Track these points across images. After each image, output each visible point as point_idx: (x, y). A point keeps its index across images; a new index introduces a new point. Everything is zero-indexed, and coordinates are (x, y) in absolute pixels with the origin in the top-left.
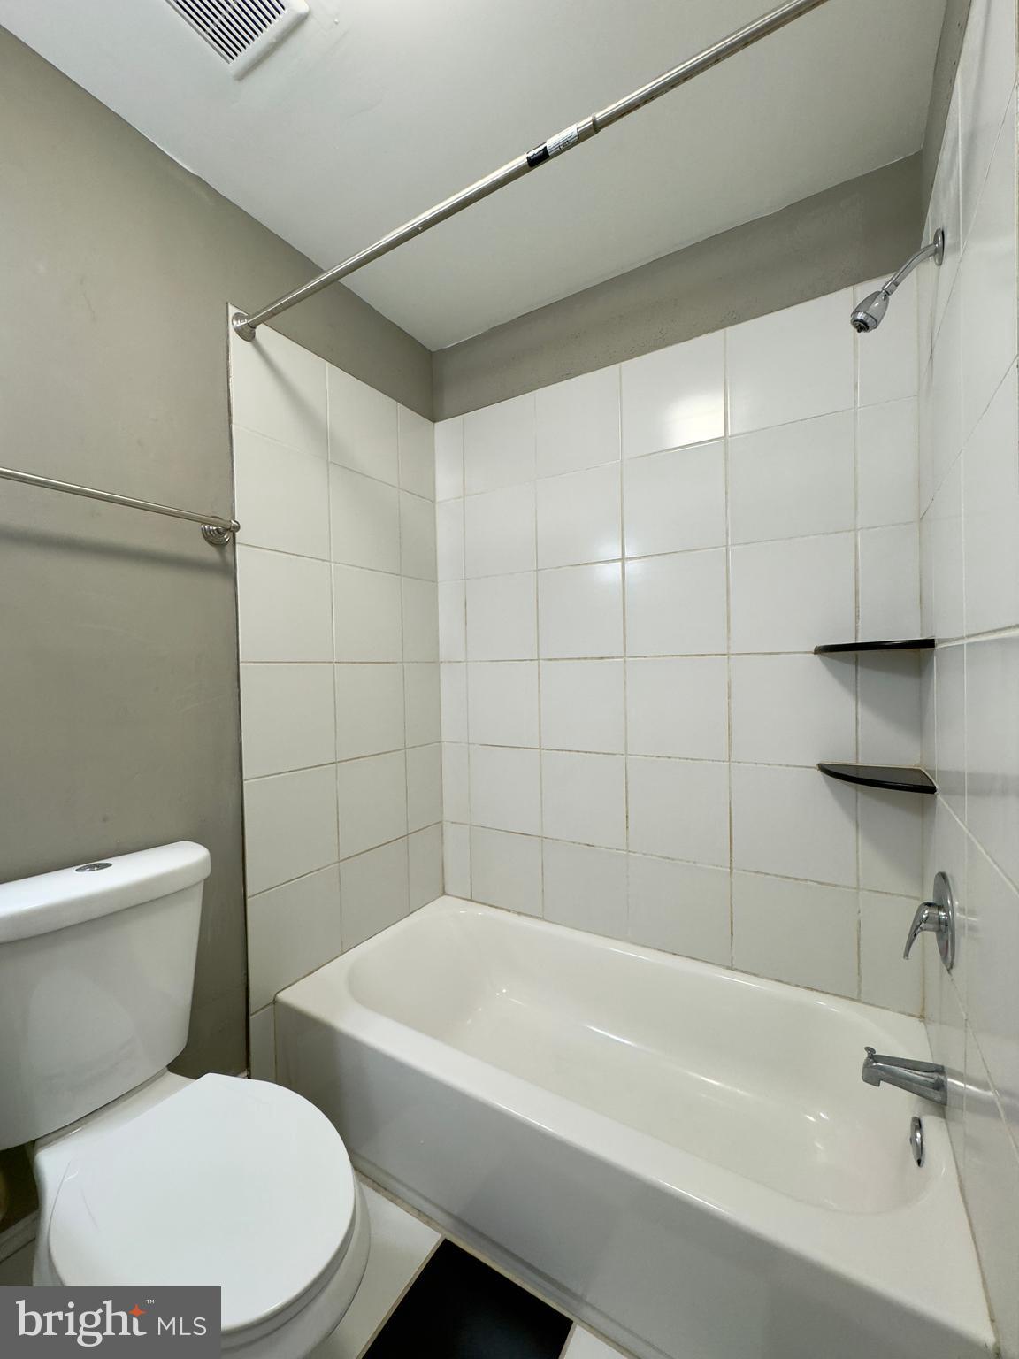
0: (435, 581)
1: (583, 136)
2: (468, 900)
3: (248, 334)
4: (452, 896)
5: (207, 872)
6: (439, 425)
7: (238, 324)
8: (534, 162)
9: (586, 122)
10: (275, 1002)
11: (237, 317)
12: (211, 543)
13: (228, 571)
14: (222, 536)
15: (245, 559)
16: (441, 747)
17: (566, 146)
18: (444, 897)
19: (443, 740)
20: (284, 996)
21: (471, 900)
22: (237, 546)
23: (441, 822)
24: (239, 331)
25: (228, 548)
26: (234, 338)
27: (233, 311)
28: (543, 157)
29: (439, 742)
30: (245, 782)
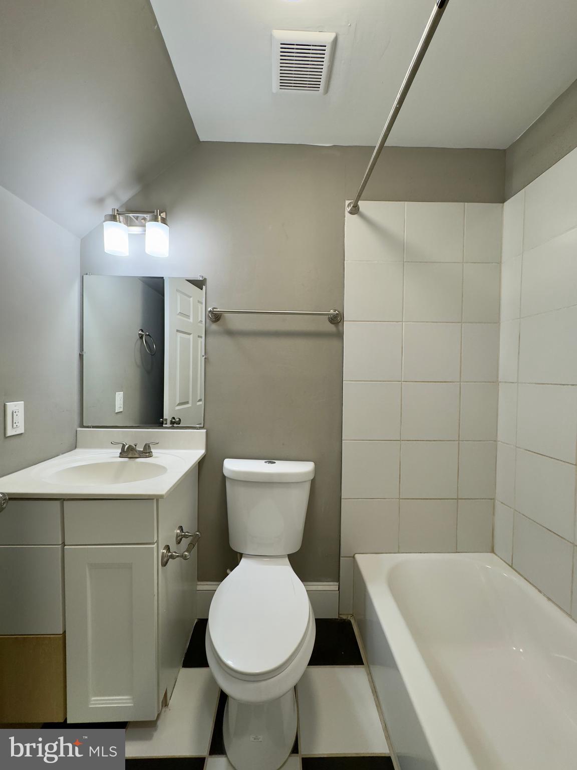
0: (498, 322)
2: (509, 565)
3: (355, 210)
4: (498, 556)
5: (312, 477)
6: (506, 203)
7: (350, 208)
10: (354, 557)
11: (349, 205)
12: (332, 323)
15: (348, 328)
16: (497, 444)
18: (493, 554)
19: (499, 439)
20: (357, 557)
21: (511, 567)
22: (344, 322)
23: (494, 499)
24: (351, 213)
25: (340, 324)
26: (347, 215)
27: (346, 203)
29: (495, 441)
30: (343, 441)
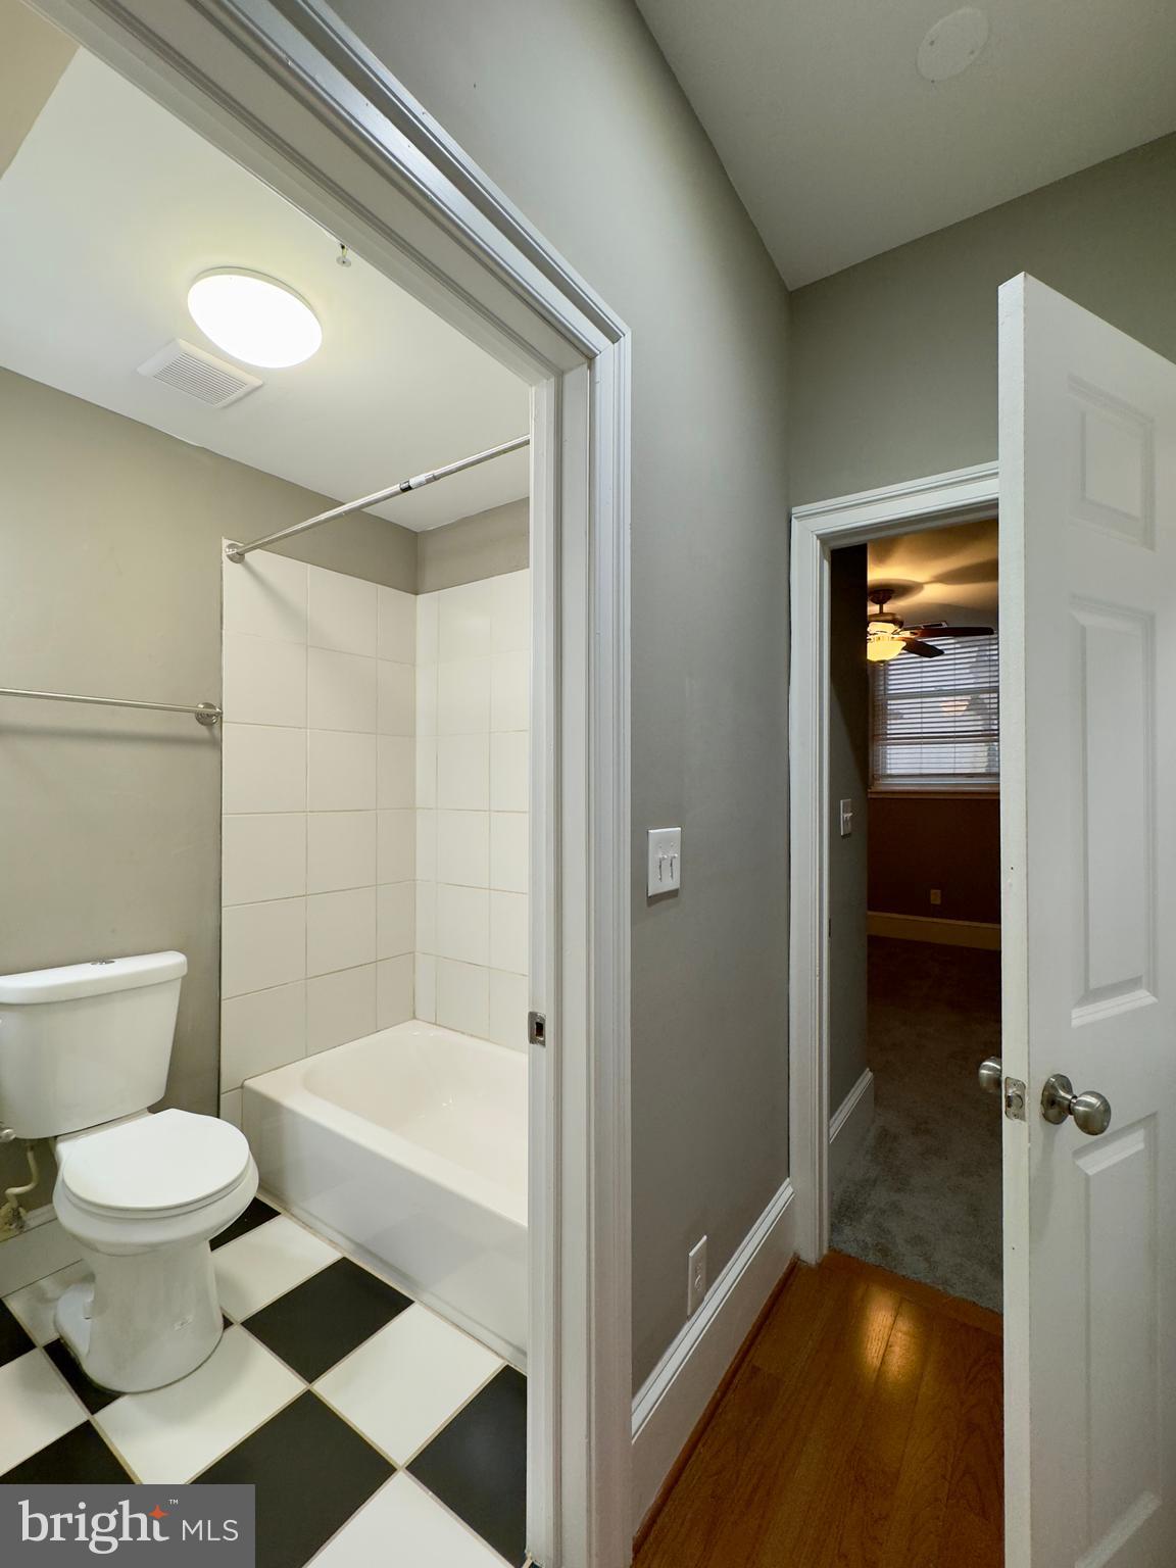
0: (413, 736)
1: (429, 481)
2: (433, 1024)
3: (238, 558)
4: (421, 1020)
5: (185, 971)
6: (420, 597)
7: (231, 552)
8: (404, 490)
9: (429, 475)
10: (242, 1087)
11: (230, 546)
12: (202, 723)
13: (216, 744)
14: (210, 718)
15: (229, 733)
16: (415, 885)
17: (420, 485)
18: (415, 1021)
19: (417, 878)
20: (249, 1083)
21: (435, 1024)
22: (224, 725)
23: (413, 952)
24: (231, 558)
25: (217, 726)
26: (227, 564)
27: (226, 542)
28: (409, 488)
29: (414, 880)
30: (223, 909)
